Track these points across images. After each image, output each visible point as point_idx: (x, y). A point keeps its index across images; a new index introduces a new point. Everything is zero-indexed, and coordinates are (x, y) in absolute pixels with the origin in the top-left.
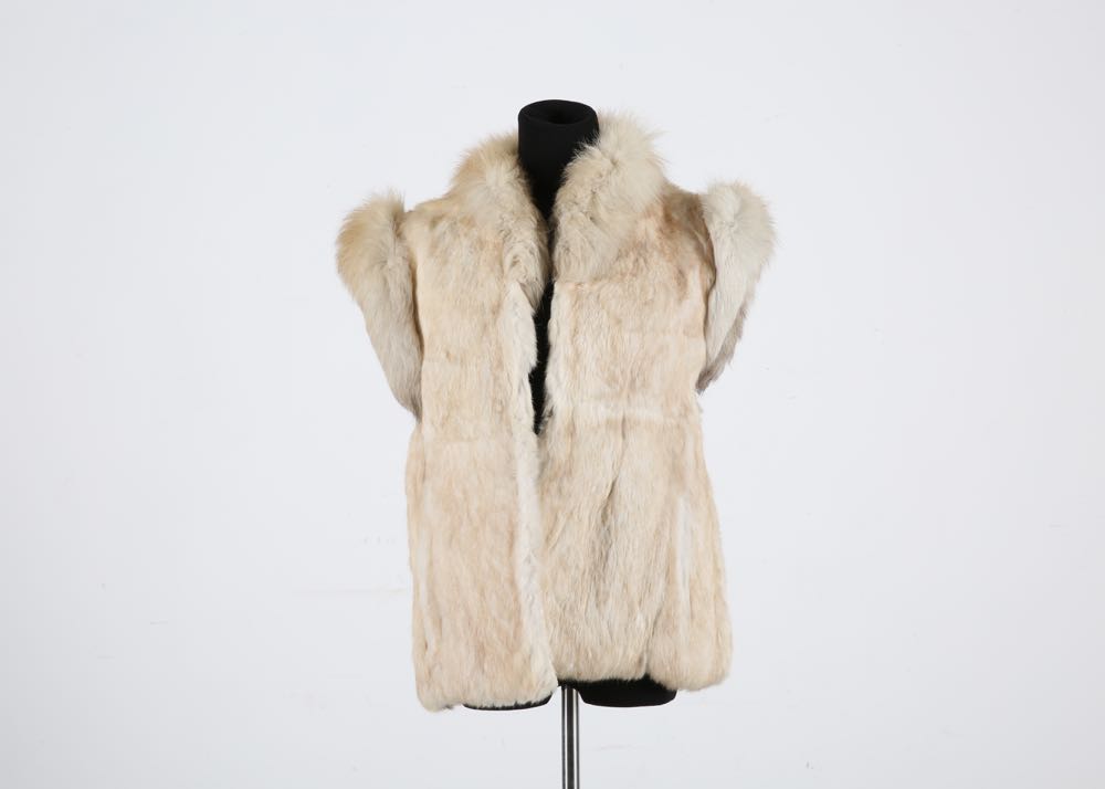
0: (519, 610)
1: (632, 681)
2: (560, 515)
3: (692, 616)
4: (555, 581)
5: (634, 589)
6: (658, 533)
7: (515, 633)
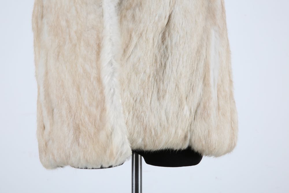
0: (103, 100)
1: (180, 151)
2: (133, 34)
3: (219, 108)
4: (129, 81)
5: (183, 89)
6: (198, 52)
7: (101, 117)
